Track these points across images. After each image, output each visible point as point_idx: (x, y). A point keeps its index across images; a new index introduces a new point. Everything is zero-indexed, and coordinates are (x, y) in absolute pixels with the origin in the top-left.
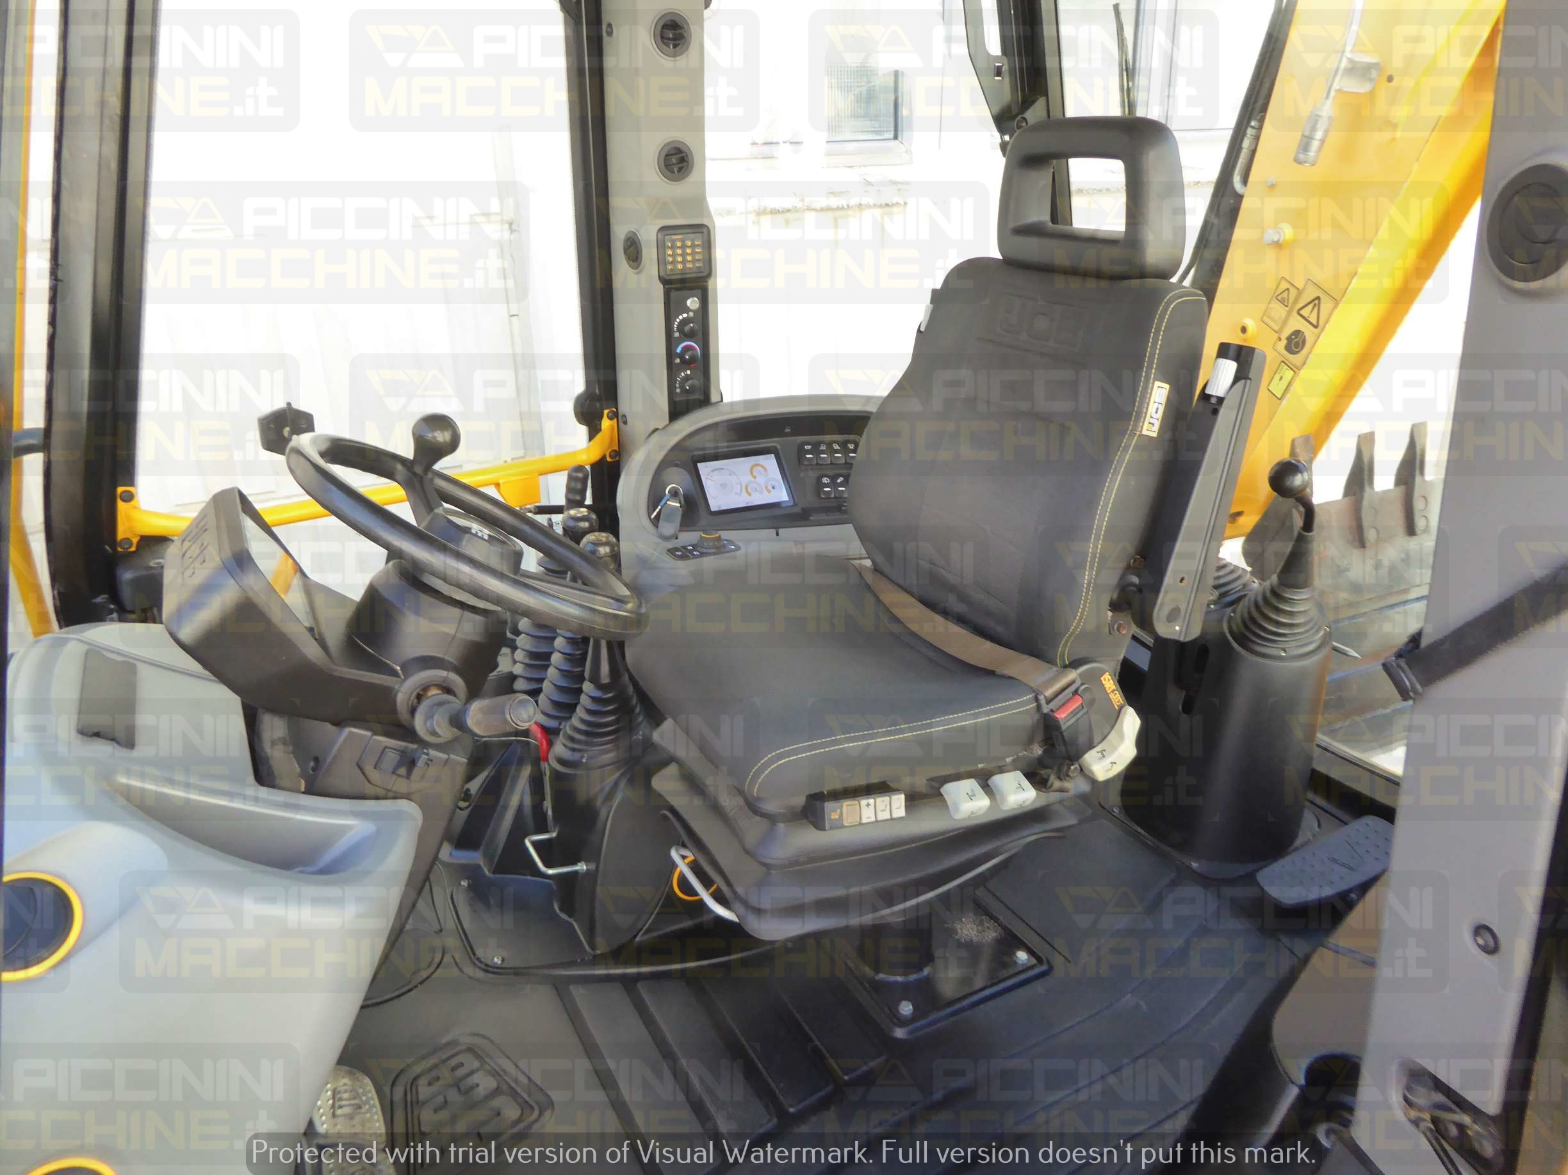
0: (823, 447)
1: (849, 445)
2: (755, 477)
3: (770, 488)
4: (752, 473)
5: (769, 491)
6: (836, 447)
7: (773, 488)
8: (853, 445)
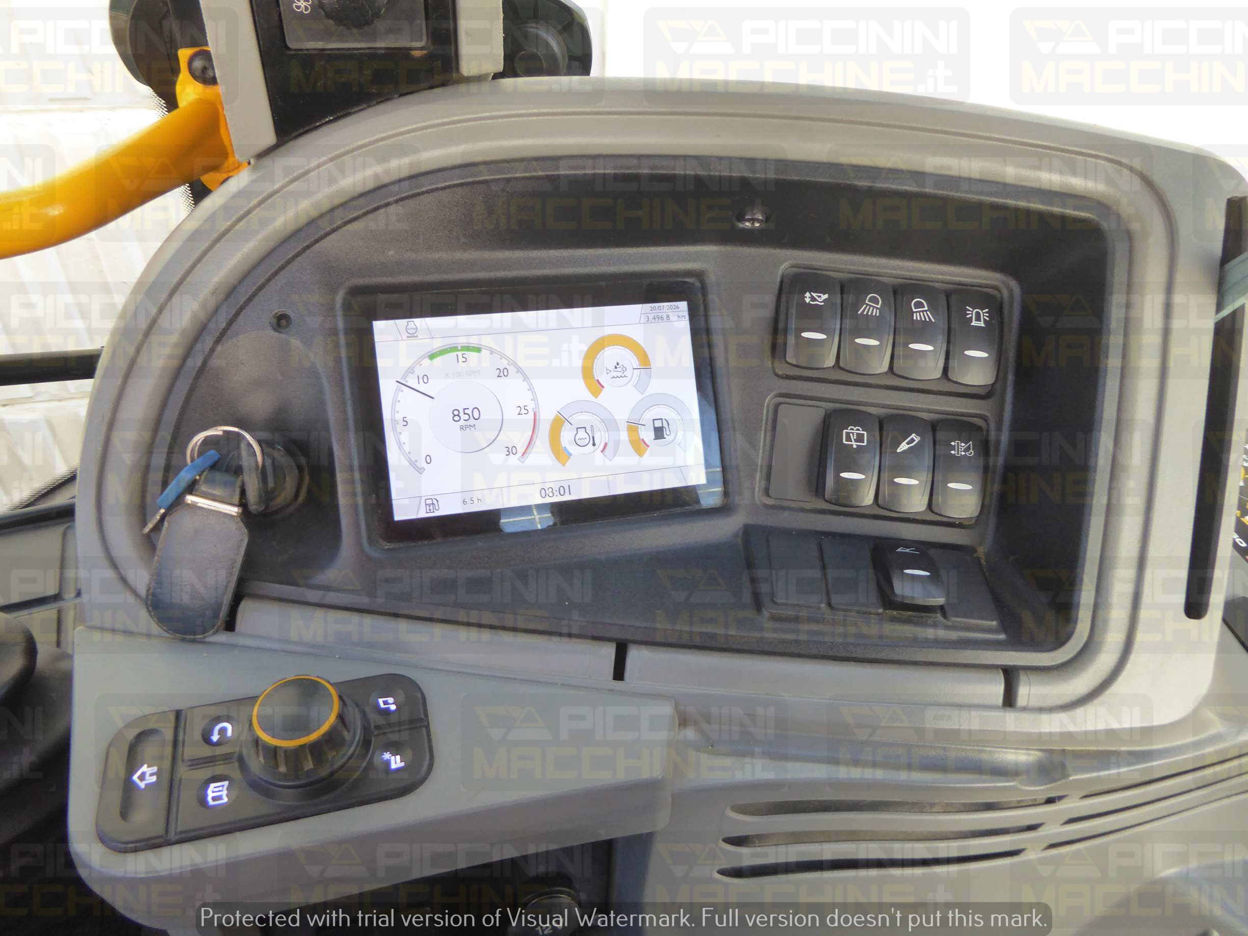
0: (872, 307)
1: (971, 312)
2: (596, 387)
3: (647, 435)
4: (588, 373)
5: (639, 446)
6: (921, 312)
7: (659, 433)
8: (984, 314)
